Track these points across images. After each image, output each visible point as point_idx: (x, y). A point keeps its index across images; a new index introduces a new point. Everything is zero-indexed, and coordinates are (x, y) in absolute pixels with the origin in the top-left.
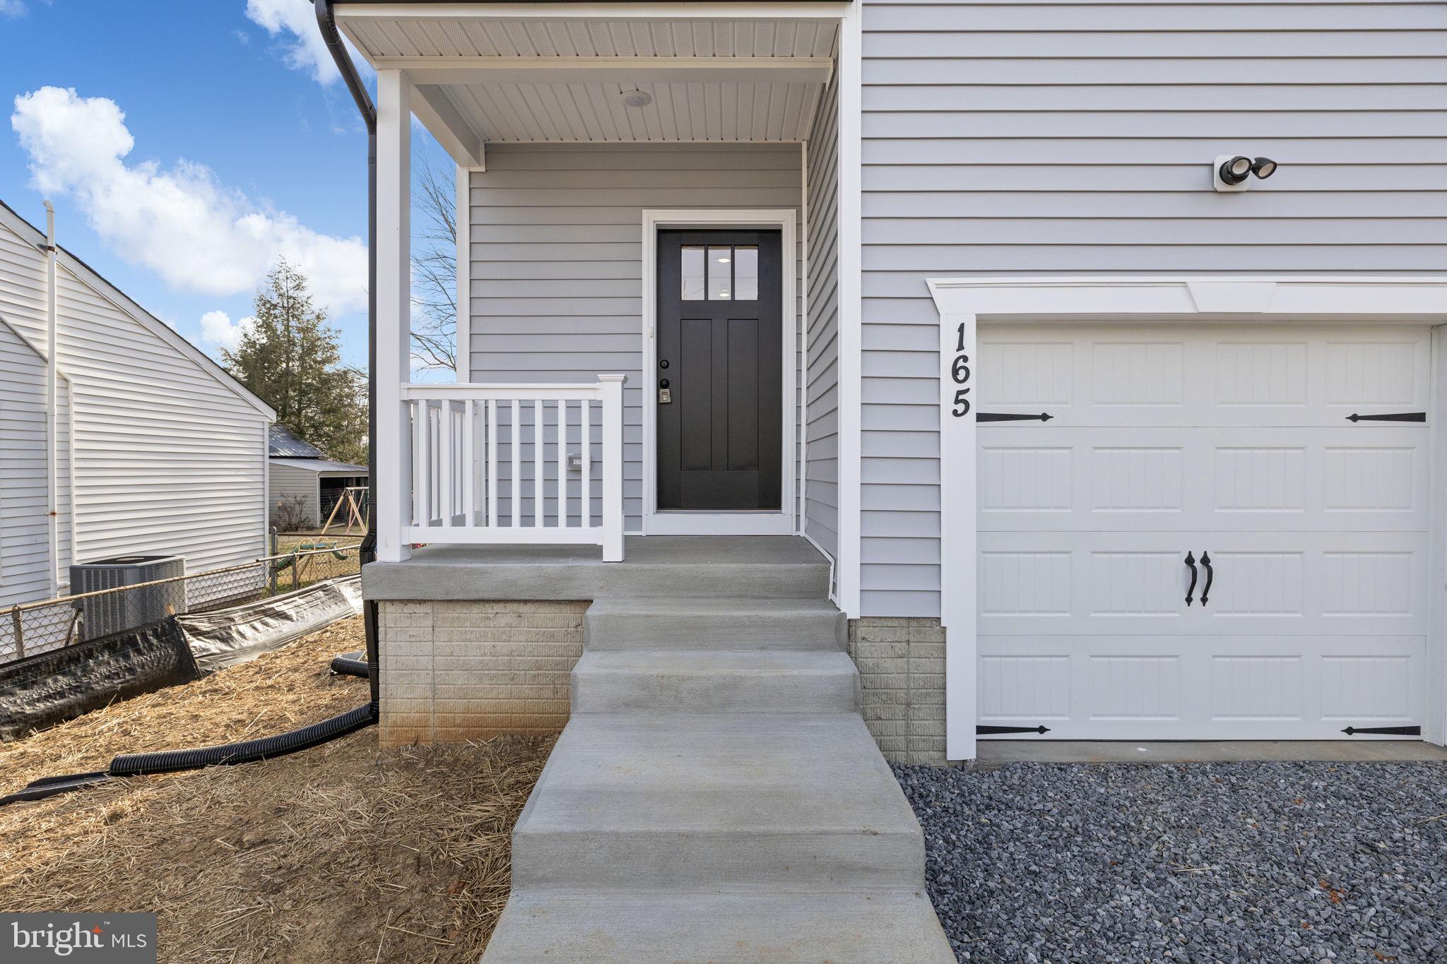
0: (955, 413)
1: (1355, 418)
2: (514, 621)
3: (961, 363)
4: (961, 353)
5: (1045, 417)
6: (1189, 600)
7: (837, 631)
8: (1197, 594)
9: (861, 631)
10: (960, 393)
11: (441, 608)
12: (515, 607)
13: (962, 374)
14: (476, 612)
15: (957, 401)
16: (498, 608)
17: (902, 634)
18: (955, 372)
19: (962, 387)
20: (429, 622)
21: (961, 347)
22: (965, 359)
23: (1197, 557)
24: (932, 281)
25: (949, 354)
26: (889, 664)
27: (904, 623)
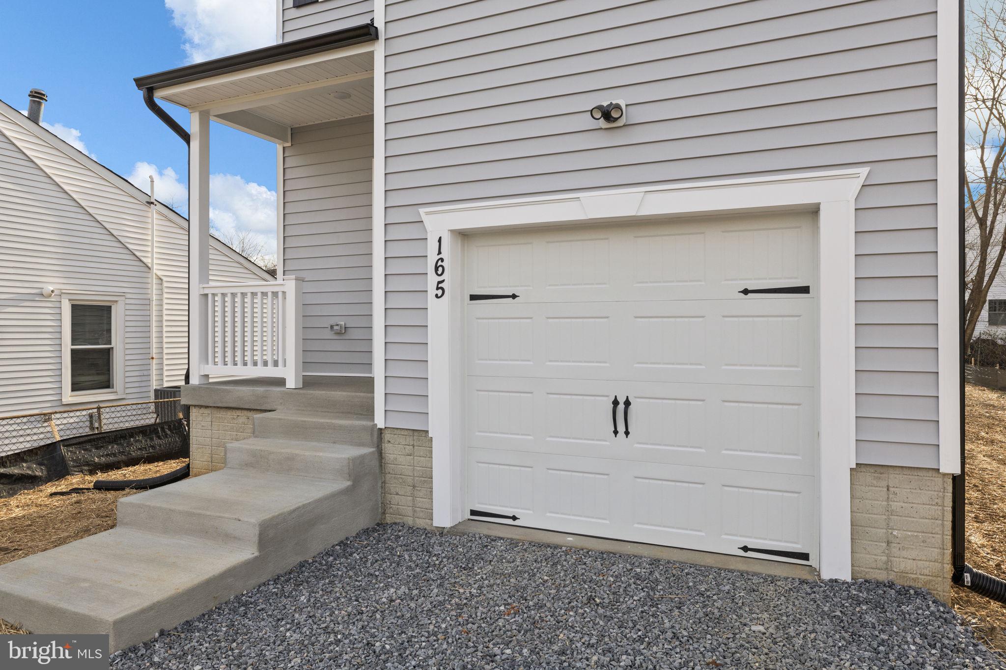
0: (437, 296)
1: (746, 292)
2: (246, 421)
3: (440, 263)
4: (440, 256)
5: (514, 296)
6: (616, 432)
7: (372, 434)
8: (621, 428)
9: (387, 436)
10: (439, 283)
11: (215, 411)
12: (246, 412)
13: (440, 269)
14: (230, 414)
15: (438, 288)
16: (239, 413)
17: (410, 440)
18: (437, 269)
19: (440, 279)
20: (209, 419)
21: (440, 253)
22: (442, 260)
23: (622, 401)
24: (422, 211)
25: (432, 258)
26: (401, 459)
27: (411, 433)
